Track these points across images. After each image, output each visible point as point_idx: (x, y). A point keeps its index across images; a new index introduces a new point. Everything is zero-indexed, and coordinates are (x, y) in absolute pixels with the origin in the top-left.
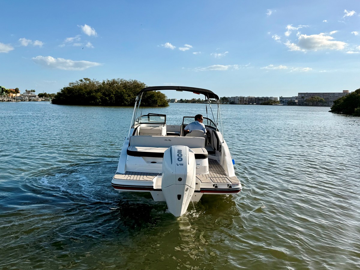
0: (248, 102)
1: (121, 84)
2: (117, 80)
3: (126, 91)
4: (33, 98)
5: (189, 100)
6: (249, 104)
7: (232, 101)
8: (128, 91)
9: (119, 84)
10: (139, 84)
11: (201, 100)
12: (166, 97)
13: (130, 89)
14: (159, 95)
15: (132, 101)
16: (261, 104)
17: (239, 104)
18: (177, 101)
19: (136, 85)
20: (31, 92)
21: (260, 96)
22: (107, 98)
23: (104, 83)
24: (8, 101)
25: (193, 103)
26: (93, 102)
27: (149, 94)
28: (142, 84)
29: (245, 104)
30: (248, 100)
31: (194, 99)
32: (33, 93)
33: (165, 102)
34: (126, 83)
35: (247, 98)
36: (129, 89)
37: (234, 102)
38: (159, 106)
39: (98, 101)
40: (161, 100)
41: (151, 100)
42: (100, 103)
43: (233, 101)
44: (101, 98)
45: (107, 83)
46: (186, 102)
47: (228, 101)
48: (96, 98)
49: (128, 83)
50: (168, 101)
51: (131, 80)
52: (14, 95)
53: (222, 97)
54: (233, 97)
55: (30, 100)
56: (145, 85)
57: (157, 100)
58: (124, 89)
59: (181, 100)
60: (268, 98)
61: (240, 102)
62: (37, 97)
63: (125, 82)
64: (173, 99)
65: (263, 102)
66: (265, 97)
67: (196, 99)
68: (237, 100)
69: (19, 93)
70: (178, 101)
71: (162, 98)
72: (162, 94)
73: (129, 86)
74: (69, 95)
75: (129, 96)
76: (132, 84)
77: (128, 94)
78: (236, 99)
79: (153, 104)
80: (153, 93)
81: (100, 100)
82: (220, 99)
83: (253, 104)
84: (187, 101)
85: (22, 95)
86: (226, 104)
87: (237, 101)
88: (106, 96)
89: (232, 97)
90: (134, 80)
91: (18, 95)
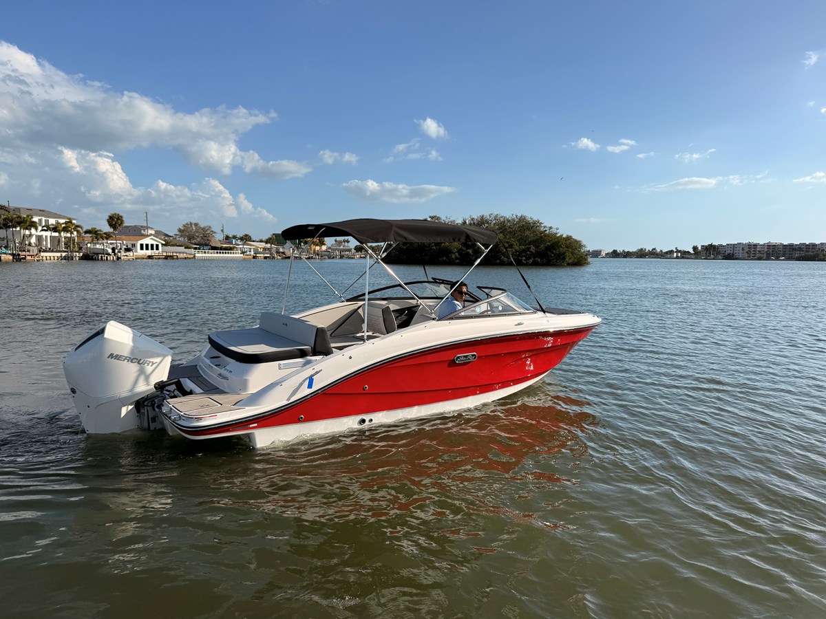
0: (765, 255)
1: (494, 224)
2: (488, 217)
3: (505, 238)
4: (347, 253)
5: (630, 253)
6: (768, 259)
7: (729, 252)
8: (508, 237)
9: (492, 225)
10: (530, 223)
11: (658, 251)
12: (585, 246)
13: (513, 233)
14: (570, 243)
15: (516, 255)
16: (799, 259)
17: (744, 259)
18: (604, 254)
19: (523, 225)
20: (343, 243)
21: (797, 242)
22: (470, 251)
23: (465, 223)
24: (309, 258)
25: (641, 257)
26: (445, 258)
27: (549, 242)
28: (535, 223)
29: (759, 259)
30: (766, 250)
31: (642, 249)
32: (346, 244)
33: (581, 257)
34: (504, 222)
35: (764, 245)
36: (510, 232)
37: (733, 255)
38: (569, 264)
39: (453, 257)
40: (572, 253)
41: (553, 253)
42: (458, 261)
43: (732, 252)
44: (458, 252)
45: (470, 224)
46: (625, 257)
47: (719, 253)
48: (451, 252)
49: (508, 221)
50: (586, 255)
51: (514, 216)
52: (318, 248)
53: (706, 244)
54: (731, 245)
55: (342, 257)
56: (541, 223)
57: (565, 253)
58: (501, 232)
59: (615, 252)
60: (814, 245)
61: (747, 255)
62: (353, 251)
63: (502, 219)
64: (597, 251)
65: (803, 254)
66: (807, 243)
67: (647, 250)
68: (741, 251)
69: (325, 244)
70: (607, 254)
71: (576, 249)
72: (576, 241)
73: (510, 227)
74: (405, 247)
75: (511, 246)
76: (516, 224)
77: (508, 242)
78: (738, 249)
79: (556, 261)
80: (556, 240)
81: (457, 254)
82: (702, 249)
83: (777, 259)
84: (627, 255)
85: (330, 248)
86: (714, 259)
87: (740, 253)
88: (468, 247)
89: (728, 245)
90: (519, 215)
91: (324, 248)
